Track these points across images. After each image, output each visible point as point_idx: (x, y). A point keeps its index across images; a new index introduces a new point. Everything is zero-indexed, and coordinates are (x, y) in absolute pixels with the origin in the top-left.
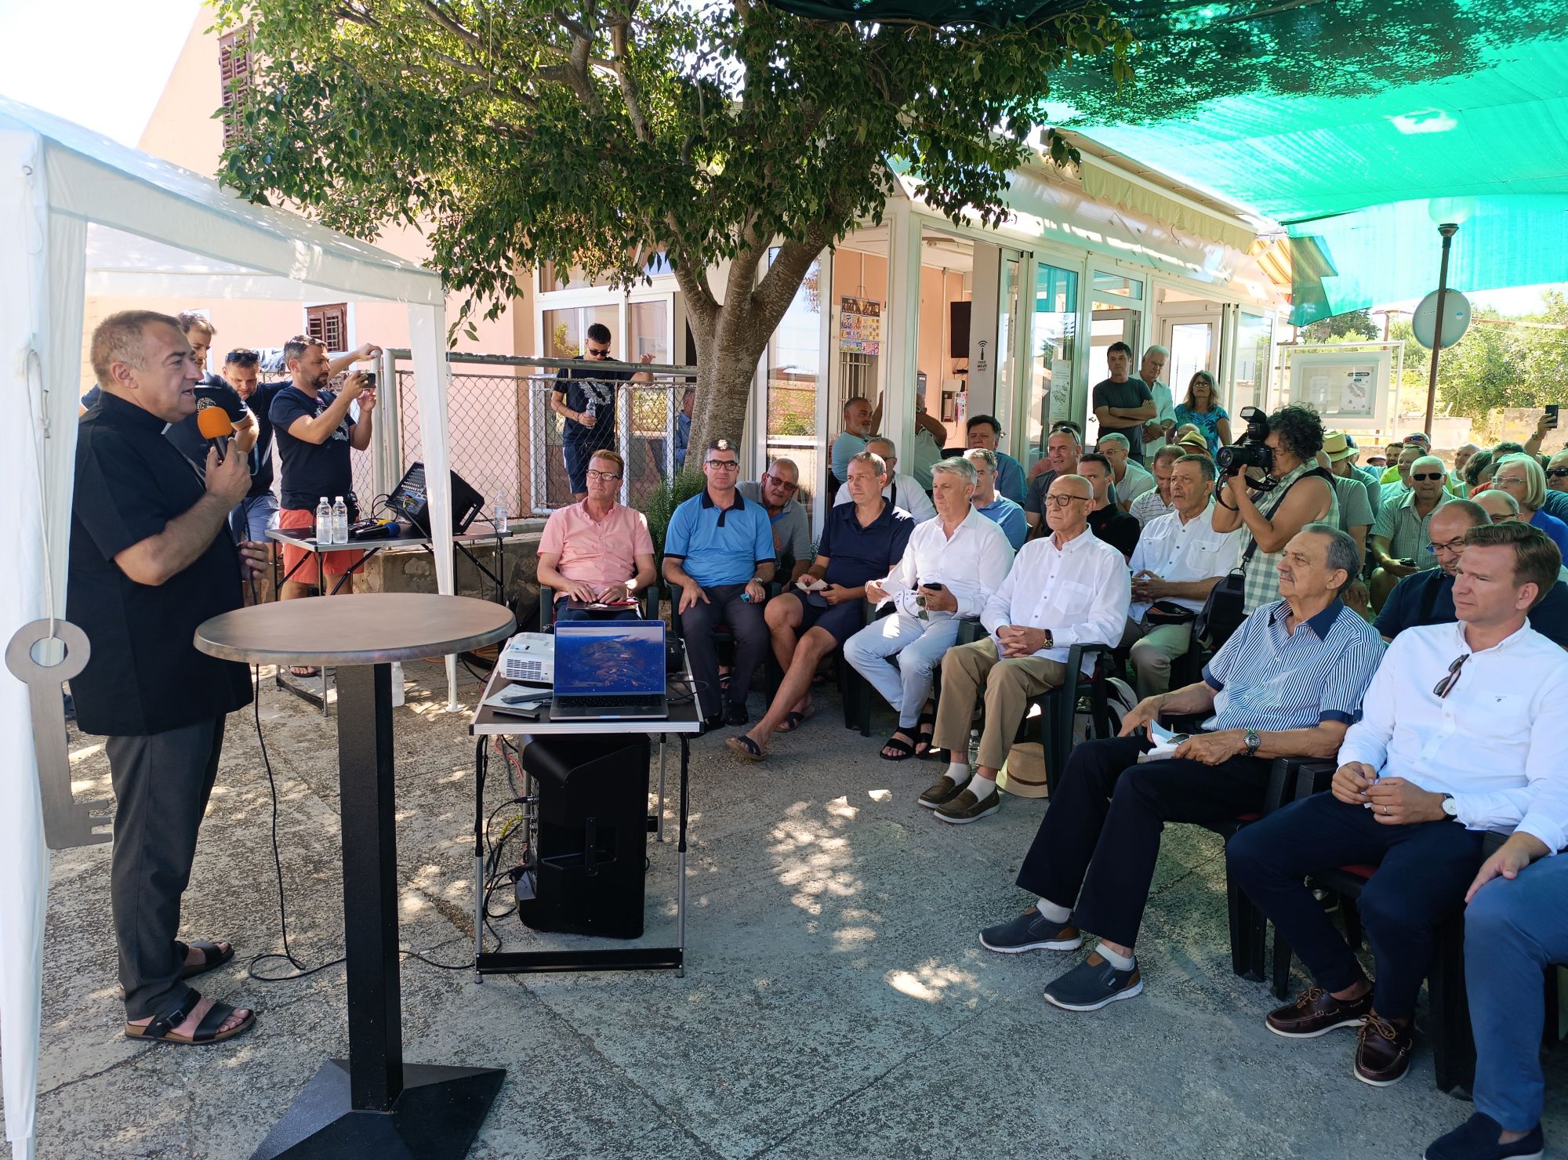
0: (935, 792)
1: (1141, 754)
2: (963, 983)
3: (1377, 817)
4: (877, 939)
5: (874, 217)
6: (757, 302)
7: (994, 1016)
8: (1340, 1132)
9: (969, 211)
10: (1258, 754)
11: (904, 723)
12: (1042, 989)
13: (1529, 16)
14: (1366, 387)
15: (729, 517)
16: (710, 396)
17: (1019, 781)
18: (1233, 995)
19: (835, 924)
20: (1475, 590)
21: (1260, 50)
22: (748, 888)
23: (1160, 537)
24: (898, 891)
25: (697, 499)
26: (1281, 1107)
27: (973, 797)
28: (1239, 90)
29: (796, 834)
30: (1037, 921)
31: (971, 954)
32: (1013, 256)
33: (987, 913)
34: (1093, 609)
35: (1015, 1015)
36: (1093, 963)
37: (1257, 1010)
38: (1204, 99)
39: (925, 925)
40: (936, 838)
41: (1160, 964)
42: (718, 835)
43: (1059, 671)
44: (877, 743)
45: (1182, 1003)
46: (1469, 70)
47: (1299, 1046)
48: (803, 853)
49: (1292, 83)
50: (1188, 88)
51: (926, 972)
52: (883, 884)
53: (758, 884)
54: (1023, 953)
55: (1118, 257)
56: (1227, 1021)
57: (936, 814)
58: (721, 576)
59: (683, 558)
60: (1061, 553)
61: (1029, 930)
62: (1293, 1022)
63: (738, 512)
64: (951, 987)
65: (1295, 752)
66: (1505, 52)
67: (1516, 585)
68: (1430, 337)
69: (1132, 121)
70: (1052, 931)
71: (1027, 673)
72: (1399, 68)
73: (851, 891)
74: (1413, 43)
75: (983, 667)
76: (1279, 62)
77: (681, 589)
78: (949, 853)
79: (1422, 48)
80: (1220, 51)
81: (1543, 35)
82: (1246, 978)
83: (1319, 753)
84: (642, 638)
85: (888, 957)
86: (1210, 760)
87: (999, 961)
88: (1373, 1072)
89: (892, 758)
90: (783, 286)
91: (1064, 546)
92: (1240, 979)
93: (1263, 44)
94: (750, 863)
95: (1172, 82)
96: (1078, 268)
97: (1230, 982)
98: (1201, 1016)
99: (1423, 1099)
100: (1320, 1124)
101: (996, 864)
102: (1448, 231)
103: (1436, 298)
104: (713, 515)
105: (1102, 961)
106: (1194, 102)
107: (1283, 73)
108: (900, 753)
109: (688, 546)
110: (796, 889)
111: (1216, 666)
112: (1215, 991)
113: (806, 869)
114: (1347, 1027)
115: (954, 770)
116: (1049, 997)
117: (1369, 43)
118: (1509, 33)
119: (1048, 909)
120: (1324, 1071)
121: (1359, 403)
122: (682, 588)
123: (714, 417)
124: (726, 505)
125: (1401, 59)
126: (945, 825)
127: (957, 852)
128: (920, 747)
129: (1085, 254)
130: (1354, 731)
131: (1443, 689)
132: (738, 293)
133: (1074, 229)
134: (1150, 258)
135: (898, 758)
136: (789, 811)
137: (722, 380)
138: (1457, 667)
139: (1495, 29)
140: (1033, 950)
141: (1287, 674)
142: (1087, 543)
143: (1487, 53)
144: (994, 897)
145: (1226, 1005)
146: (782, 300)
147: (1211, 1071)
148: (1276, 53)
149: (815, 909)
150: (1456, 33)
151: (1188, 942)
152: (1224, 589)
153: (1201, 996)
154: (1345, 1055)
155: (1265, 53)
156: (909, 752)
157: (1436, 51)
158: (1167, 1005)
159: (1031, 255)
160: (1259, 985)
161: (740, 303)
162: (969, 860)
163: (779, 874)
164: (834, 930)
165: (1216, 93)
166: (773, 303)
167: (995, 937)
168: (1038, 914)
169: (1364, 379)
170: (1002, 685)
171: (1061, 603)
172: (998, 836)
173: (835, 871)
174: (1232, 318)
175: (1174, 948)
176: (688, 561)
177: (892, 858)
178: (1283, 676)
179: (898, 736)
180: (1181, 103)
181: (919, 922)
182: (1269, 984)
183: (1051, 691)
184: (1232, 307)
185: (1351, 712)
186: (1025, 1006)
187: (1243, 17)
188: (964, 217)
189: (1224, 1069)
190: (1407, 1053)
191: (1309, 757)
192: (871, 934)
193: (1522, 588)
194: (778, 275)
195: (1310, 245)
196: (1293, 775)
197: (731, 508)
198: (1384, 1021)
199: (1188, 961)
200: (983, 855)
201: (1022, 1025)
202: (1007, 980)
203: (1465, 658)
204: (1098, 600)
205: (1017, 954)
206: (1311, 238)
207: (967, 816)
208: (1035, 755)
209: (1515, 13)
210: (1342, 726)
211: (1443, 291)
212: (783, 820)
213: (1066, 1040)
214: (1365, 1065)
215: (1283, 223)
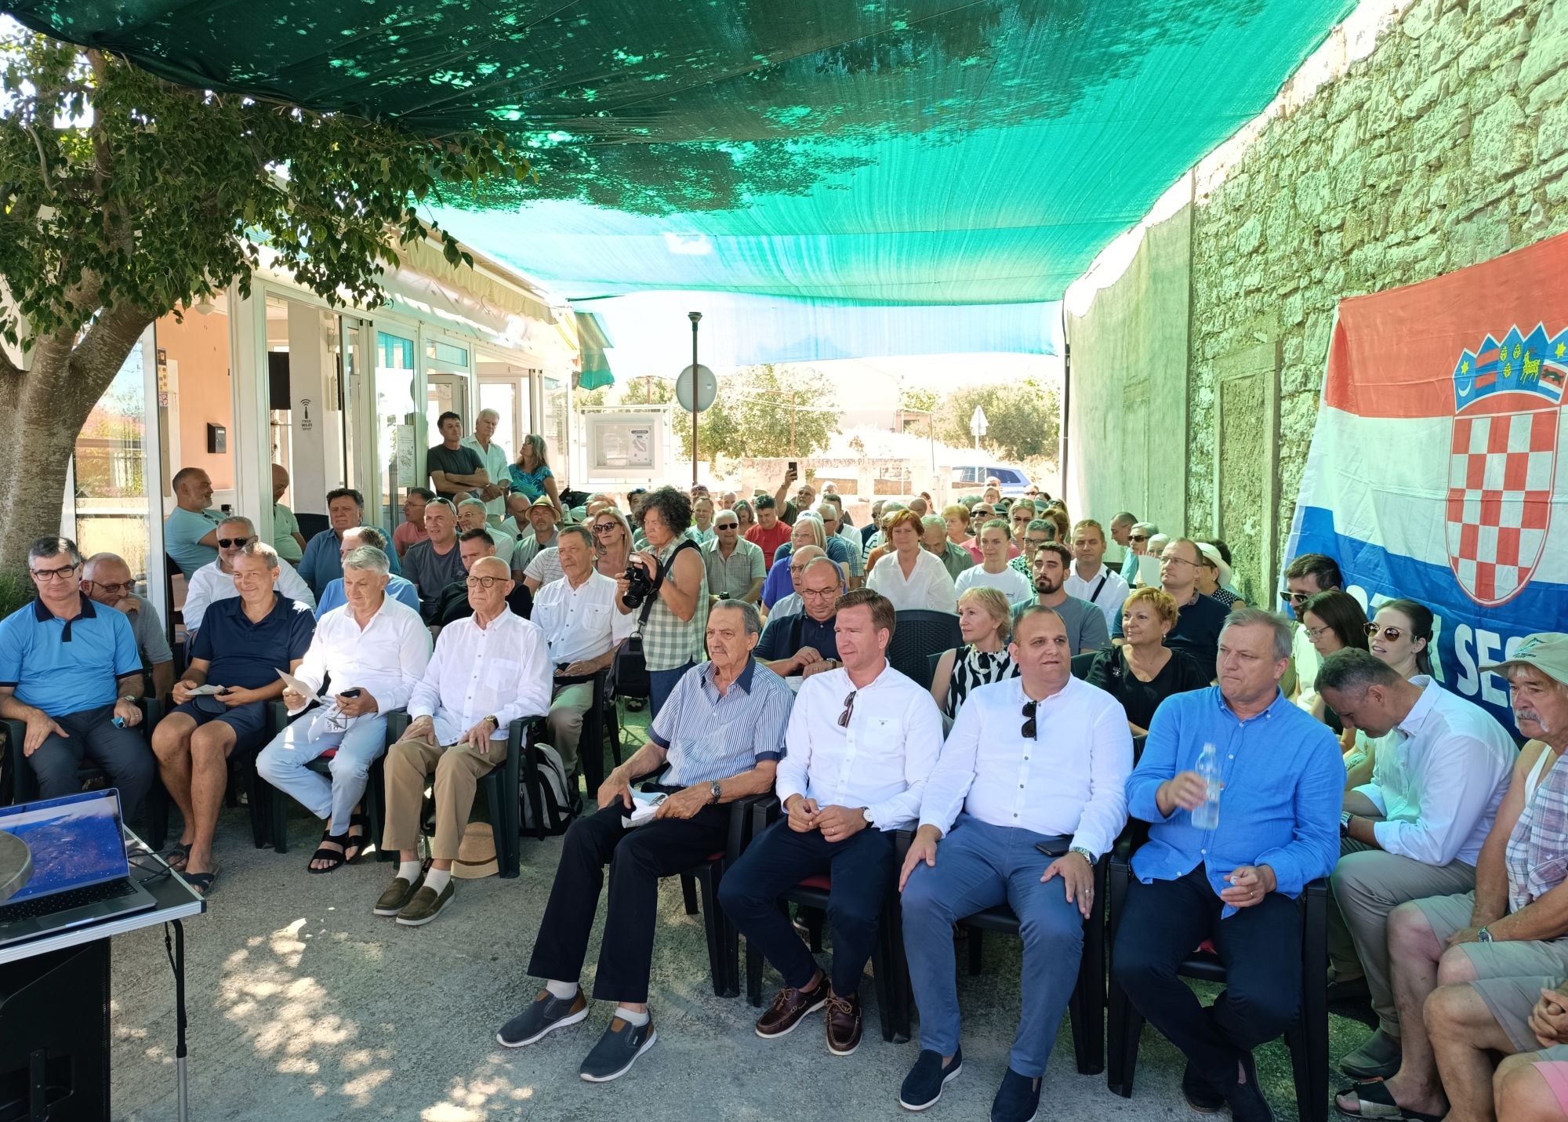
0: (390, 898)
1: (624, 820)
2: (499, 1091)
3: (827, 838)
4: (395, 1077)
5: (240, 290)
6: (77, 370)
7: (542, 1113)
8: (840, 1104)
9: (342, 291)
10: (720, 801)
11: (334, 830)
12: (573, 1069)
13: (778, 176)
14: (647, 442)
15: (76, 628)
16: (13, 477)
17: (467, 863)
18: (723, 1015)
19: (341, 1077)
20: (853, 641)
21: (586, 168)
22: (220, 1069)
23: (554, 604)
24: (393, 1017)
25: (29, 609)
26: (794, 1100)
27: (432, 892)
28: (560, 196)
29: (251, 988)
30: (551, 1003)
31: (495, 1059)
32: (355, 325)
33: (490, 1011)
34: (521, 683)
35: (560, 1104)
36: (617, 1029)
37: (744, 1023)
38: (529, 199)
39: (435, 1044)
40: (406, 946)
41: (658, 1009)
42: (152, 1017)
43: (500, 748)
44: (298, 859)
45: (688, 1038)
46: (732, 208)
47: (784, 1044)
48: (271, 1007)
49: (603, 197)
50: (519, 188)
51: (458, 1093)
52: (373, 1014)
53: (230, 1061)
54: (541, 1040)
55: (445, 328)
56: (728, 1041)
57: (399, 920)
58: (76, 700)
59: (14, 685)
60: (486, 632)
61: (543, 1014)
62: (777, 1024)
63: (87, 622)
64: (490, 1100)
65: (745, 792)
66: (758, 198)
67: (876, 631)
68: (690, 403)
69: (460, 206)
70: (565, 1008)
71: (474, 758)
72: (685, 199)
73: (342, 1035)
74: (698, 182)
75: (429, 758)
76: (598, 179)
77: (23, 726)
78: (426, 959)
79: (703, 187)
80: (553, 164)
81: (783, 191)
82: (726, 997)
83: (762, 789)
84: (89, 814)
85: (413, 1092)
86: (687, 814)
87: (521, 1055)
88: (844, 1045)
89: (324, 871)
90: (109, 351)
91: (489, 625)
92: (722, 999)
93: (588, 164)
94: (208, 1039)
95: (507, 182)
96: (412, 337)
97: (718, 1006)
98: (707, 1044)
99: (879, 1053)
100: (825, 1104)
101: (476, 957)
102: (695, 317)
103: (691, 371)
104: (55, 628)
105: (624, 1024)
106: (521, 200)
107: (601, 189)
108: (331, 863)
109: (21, 668)
110: (280, 1052)
111: (661, 727)
112: (709, 1018)
113: (279, 1025)
114: (811, 1013)
115: (407, 870)
116: (587, 1076)
117: (670, 177)
118: (762, 186)
119: (559, 989)
120: (809, 1056)
121: (642, 456)
122: (25, 724)
123: (21, 503)
124: (70, 616)
125: (688, 192)
126: (410, 930)
127: (434, 955)
128: (350, 852)
129: (417, 324)
130: (783, 767)
131: (845, 721)
132: (54, 360)
133: (406, 299)
134: (471, 329)
135: (330, 869)
136: (227, 966)
137: (30, 457)
138: (849, 702)
139: (754, 182)
140: (548, 1034)
141: (726, 726)
142: (508, 621)
143: (746, 197)
144: (490, 992)
145: (722, 1027)
146: (109, 367)
147: (735, 1091)
148: (596, 172)
149: (313, 1068)
150: (728, 179)
151: (671, 979)
152: (627, 652)
153: (700, 1026)
154: (818, 1038)
155: (588, 171)
156: (340, 859)
157: (712, 190)
158: (678, 1045)
159: (371, 324)
160: (737, 999)
161: (56, 370)
162: (450, 960)
163: (252, 1039)
164: (342, 1083)
165: (541, 195)
166: (97, 369)
167: (515, 1032)
168: (550, 996)
169: (645, 436)
170: (454, 776)
171: (493, 682)
172: (466, 927)
173: (315, 1017)
174: (537, 380)
175: (662, 990)
176: (20, 687)
177: (370, 983)
178: (723, 729)
179: (325, 845)
180: (509, 199)
181: (428, 1043)
182: (744, 996)
183: (494, 770)
184: (537, 373)
185: (778, 751)
186: (565, 1091)
187: (578, 144)
188: (340, 299)
189: (742, 1085)
190: (860, 1021)
191: (755, 795)
192: (386, 1074)
193: (880, 633)
194: (102, 338)
195: (590, 319)
196: (749, 813)
197: (78, 618)
198: (841, 1000)
199: (678, 998)
200: (460, 951)
201: (570, 1111)
202: (537, 1073)
203: (853, 694)
204: (526, 673)
205: (536, 1043)
206: (591, 314)
207: (431, 914)
208: (480, 835)
209: (769, 173)
210: (773, 763)
211: (696, 366)
212: (227, 975)
213: (613, 1111)
214: (838, 1040)
215: (569, 300)
